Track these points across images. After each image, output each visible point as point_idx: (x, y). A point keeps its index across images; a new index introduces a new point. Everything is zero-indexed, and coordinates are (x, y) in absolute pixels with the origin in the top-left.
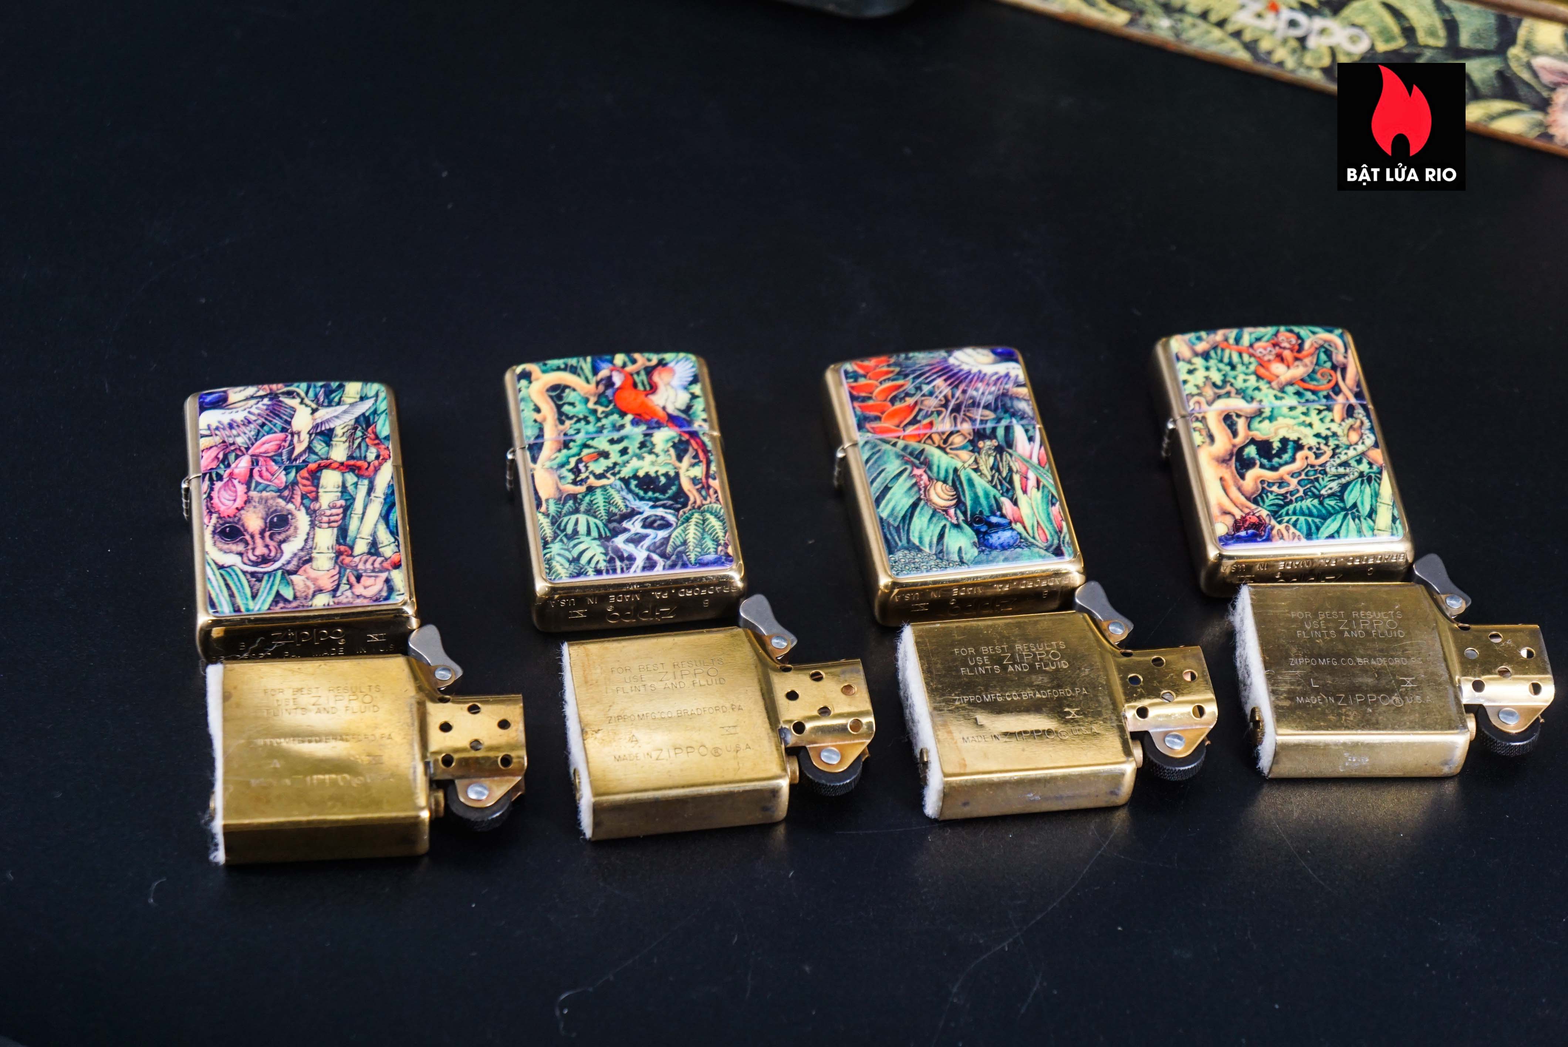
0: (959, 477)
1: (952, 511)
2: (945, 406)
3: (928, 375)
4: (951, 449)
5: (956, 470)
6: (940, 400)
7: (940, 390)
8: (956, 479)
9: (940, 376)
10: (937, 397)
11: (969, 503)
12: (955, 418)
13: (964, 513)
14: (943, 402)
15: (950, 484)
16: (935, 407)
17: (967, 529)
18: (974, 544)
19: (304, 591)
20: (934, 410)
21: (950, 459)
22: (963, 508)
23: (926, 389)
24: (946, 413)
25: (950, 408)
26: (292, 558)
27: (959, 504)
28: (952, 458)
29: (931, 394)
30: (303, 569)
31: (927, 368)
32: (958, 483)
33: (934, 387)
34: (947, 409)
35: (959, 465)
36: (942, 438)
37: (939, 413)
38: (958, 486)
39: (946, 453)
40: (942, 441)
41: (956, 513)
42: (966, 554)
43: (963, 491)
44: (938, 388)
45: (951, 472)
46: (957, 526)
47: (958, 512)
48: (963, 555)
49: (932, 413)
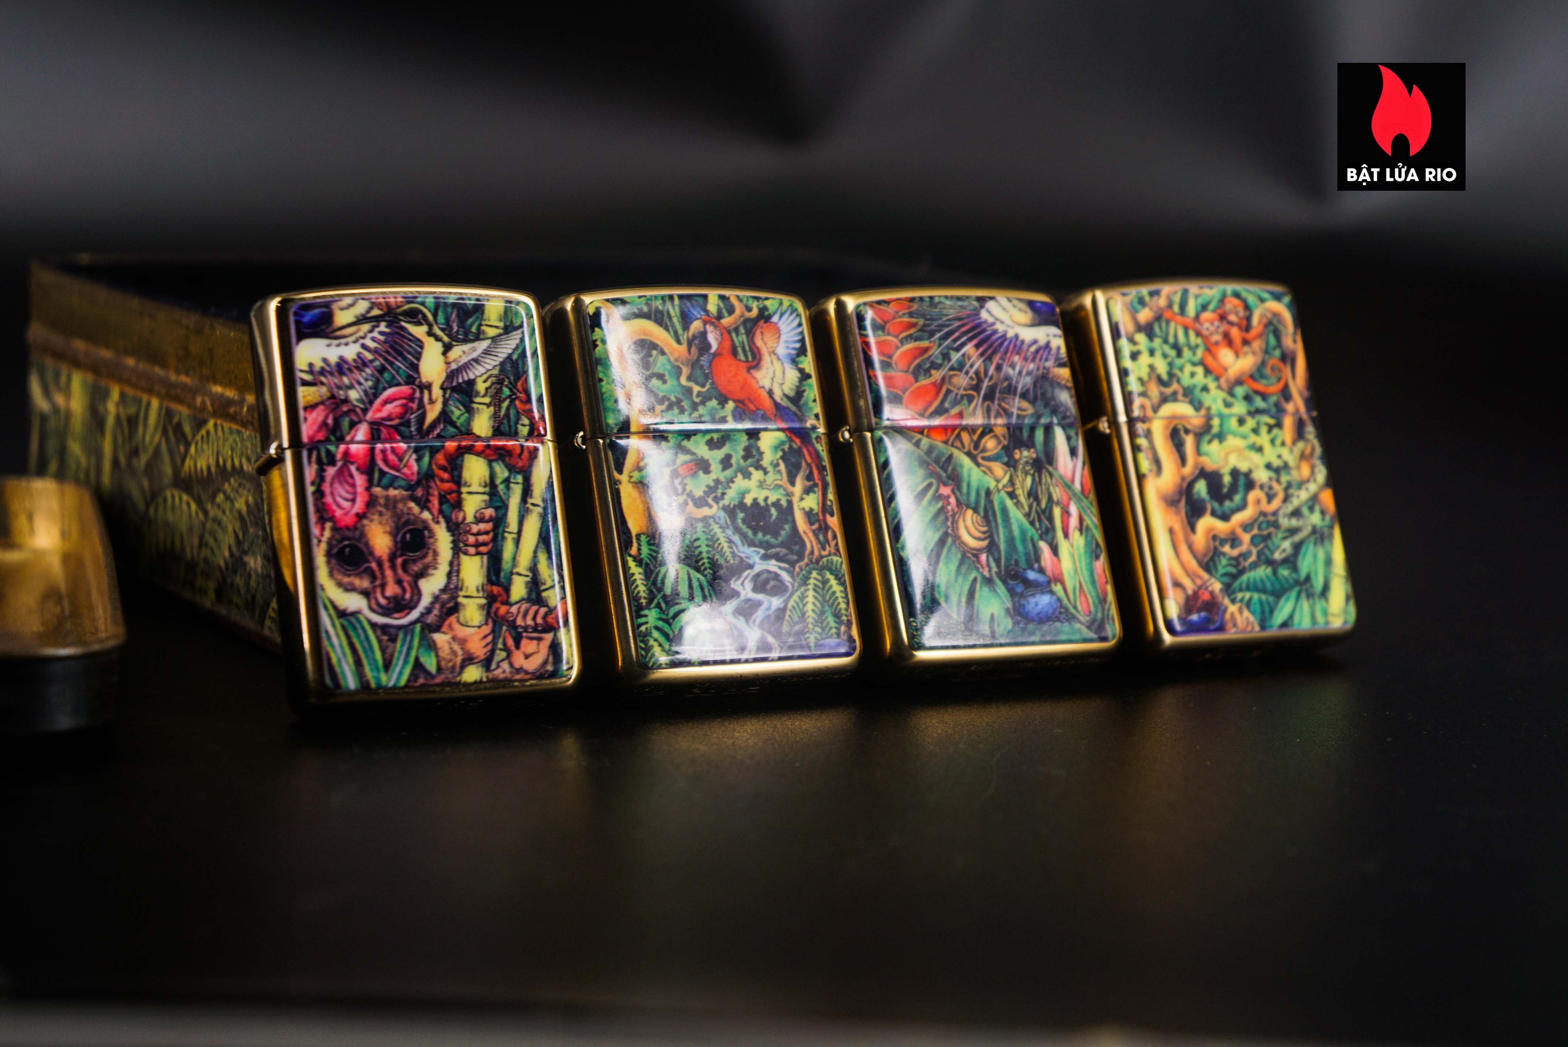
0: (991, 502)
1: (984, 557)
2: (977, 388)
3: (956, 335)
4: (983, 458)
5: (988, 493)
6: (971, 378)
7: (971, 361)
8: (988, 506)
9: (970, 339)
10: (967, 373)
11: (1003, 546)
12: (988, 410)
13: (998, 561)
14: (974, 382)
15: (982, 514)
16: (965, 389)
17: (1001, 589)
18: (1007, 611)
19: (450, 660)
20: (964, 393)
21: (982, 474)
22: (996, 554)
23: (955, 357)
24: (978, 401)
25: (983, 392)
26: (433, 603)
27: (992, 547)
28: (984, 472)
29: (960, 366)
30: (447, 623)
31: (957, 324)
32: (990, 513)
33: (964, 355)
34: (979, 393)
35: (992, 484)
36: (972, 440)
37: (970, 399)
38: (991, 518)
39: (978, 465)
40: (972, 445)
41: (988, 560)
42: (999, 625)
43: (997, 527)
44: (969, 358)
45: (983, 494)
46: (989, 581)
47: (991, 559)
48: (996, 627)
49: (962, 396)
